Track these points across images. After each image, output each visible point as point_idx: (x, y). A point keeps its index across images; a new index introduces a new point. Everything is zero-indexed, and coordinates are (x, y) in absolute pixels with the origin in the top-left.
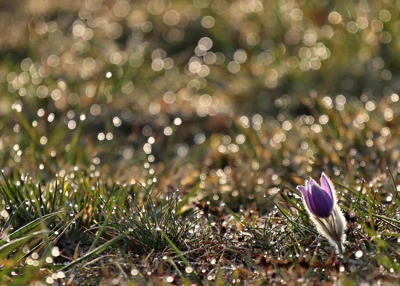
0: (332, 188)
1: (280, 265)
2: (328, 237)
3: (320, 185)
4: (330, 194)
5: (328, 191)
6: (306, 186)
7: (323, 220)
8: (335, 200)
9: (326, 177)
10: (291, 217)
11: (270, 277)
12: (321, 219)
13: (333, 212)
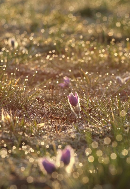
0: (78, 97)
1: (56, 118)
2: (75, 112)
3: (74, 95)
4: (77, 99)
5: (77, 98)
6: (70, 95)
7: (74, 107)
8: (79, 101)
9: (77, 93)
10: (65, 105)
11: (52, 122)
12: (73, 107)
13: (77, 105)
